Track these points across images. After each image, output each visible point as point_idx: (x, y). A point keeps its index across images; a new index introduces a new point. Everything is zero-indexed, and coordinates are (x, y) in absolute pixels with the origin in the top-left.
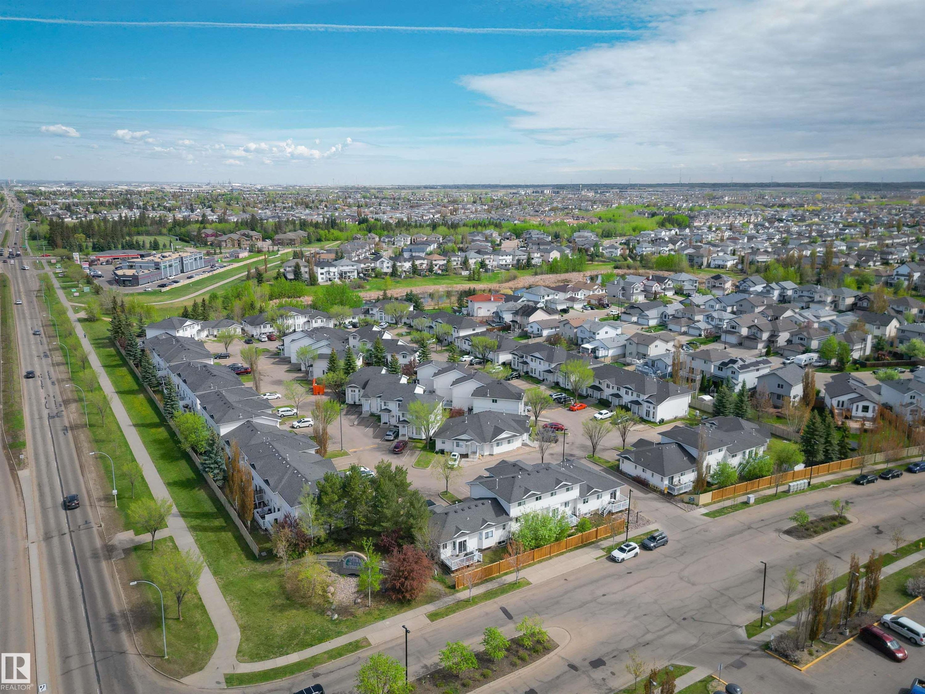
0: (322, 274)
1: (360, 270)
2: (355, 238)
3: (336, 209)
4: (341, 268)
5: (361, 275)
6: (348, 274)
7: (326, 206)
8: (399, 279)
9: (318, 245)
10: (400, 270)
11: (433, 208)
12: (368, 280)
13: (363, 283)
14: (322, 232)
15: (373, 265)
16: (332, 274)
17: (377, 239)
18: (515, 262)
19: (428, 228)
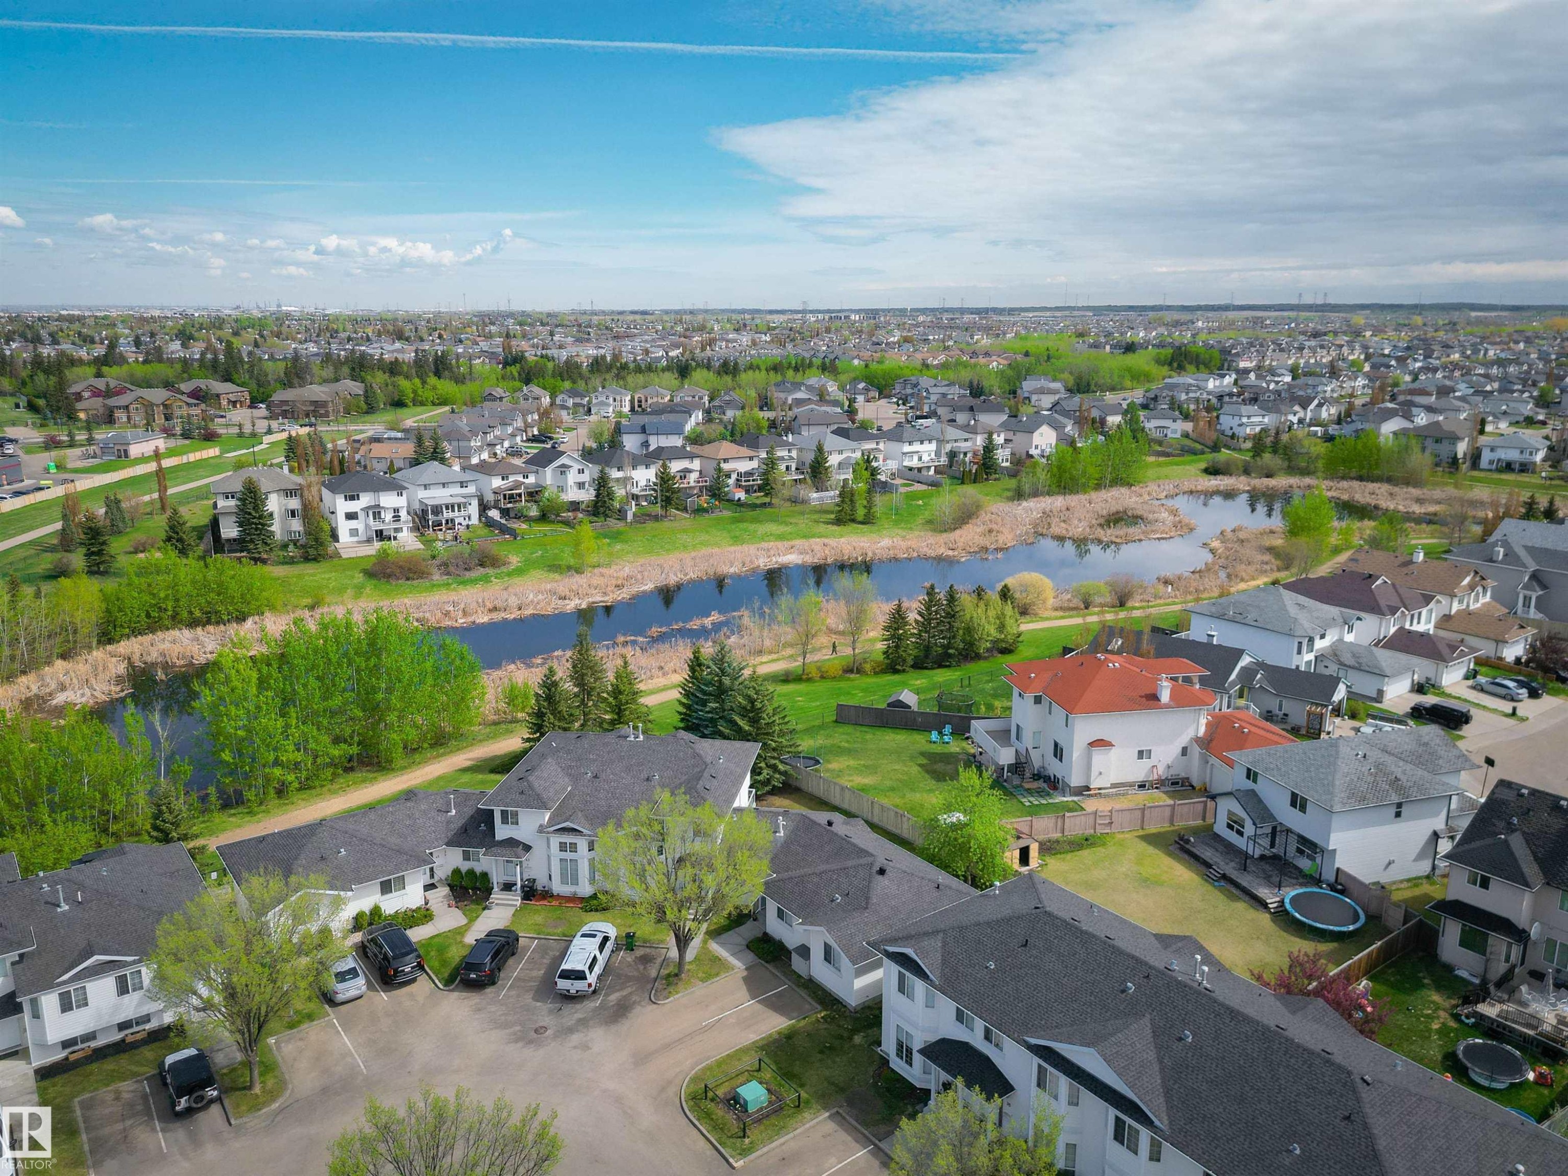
0: (351, 516)
1: (490, 497)
2: (490, 397)
3: (461, 341)
4: (422, 494)
5: (494, 514)
6: (447, 514)
7: (440, 337)
8: (620, 525)
9: (390, 416)
10: (620, 492)
11: (663, 339)
12: (514, 534)
13: (498, 546)
14: (404, 384)
15: (531, 479)
16: (388, 516)
17: (546, 400)
18: (944, 460)
19: (667, 375)
